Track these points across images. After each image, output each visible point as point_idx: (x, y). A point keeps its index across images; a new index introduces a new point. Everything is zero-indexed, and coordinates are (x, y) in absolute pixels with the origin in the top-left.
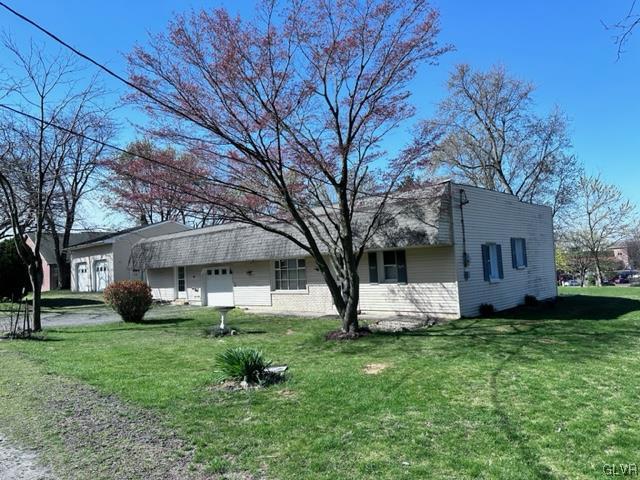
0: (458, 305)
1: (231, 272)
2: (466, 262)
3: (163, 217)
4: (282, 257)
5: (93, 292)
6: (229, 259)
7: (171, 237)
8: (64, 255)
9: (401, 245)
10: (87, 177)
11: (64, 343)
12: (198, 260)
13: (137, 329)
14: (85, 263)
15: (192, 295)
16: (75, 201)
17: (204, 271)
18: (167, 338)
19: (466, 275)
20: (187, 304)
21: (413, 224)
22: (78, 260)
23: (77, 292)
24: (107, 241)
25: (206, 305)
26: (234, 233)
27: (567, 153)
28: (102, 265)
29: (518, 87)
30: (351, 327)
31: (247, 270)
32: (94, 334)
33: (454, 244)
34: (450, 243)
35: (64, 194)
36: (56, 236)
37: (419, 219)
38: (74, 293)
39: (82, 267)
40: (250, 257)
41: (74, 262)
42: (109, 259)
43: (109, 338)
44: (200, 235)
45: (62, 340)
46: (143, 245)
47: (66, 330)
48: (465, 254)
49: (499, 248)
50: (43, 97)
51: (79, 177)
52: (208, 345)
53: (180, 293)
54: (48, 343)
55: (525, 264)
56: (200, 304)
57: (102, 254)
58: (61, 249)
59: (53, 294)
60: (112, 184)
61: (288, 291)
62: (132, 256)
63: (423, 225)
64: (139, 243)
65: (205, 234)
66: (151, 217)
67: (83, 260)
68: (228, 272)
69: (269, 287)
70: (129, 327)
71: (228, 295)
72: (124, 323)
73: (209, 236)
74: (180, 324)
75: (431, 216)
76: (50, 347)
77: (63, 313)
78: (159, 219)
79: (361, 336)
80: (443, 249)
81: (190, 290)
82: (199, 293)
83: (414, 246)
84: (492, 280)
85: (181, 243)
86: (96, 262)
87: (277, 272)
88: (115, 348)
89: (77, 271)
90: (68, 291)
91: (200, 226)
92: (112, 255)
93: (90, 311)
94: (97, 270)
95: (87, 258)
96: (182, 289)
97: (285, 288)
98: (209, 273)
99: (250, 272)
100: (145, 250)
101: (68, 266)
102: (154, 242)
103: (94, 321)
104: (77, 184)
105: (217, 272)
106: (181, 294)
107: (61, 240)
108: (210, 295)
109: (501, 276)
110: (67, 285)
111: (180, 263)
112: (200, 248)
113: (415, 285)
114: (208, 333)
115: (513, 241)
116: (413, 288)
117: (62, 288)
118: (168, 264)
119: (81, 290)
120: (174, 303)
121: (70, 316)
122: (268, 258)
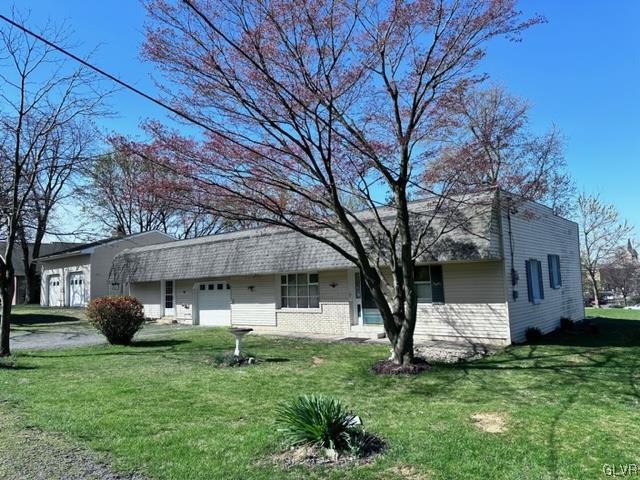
0: (508, 329)
1: (228, 287)
2: (514, 280)
3: (142, 227)
4: (293, 270)
5: (67, 307)
6: (229, 272)
7: (158, 247)
8: (34, 266)
9: (443, 258)
10: (62, 182)
11: (39, 373)
12: (192, 274)
13: (128, 353)
14: (58, 275)
15: (181, 313)
16: (48, 209)
17: (197, 286)
18: (169, 367)
19: (515, 295)
20: (175, 322)
21: (457, 236)
22: (50, 272)
23: (48, 307)
24: (84, 252)
25: (198, 324)
26: (234, 244)
27: (561, 172)
28: (77, 277)
29: (514, 104)
30: (406, 357)
31: (250, 285)
32: (75, 359)
33: (503, 259)
34: (500, 258)
35: (36, 199)
36: (25, 245)
37: (465, 229)
38: (43, 308)
39: (54, 280)
40: (254, 270)
41: (45, 274)
42: (86, 271)
43: (96, 364)
44: (194, 245)
45: (37, 367)
46: (126, 255)
47: (39, 354)
48: (513, 270)
49: (539, 264)
50: (24, 77)
51: (53, 182)
52: (227, 378)
53: (167, 309)
54: (20, 372)
55: (560, 283)
56: (190, 322)
57: (77, 265)
58: (31, 259)
59: (20, 308)
60: (87, 191)
61: (297, 309)
62: (113, 268)
63: (471, 236)
64: (122, 253)
65: (201, 245)
66: (129, 227)
67: (55, 271)
68: (225, 287)
69: (274, 305)
70: (116, 351)
71: (225, 313)
72: (110, 346)
73: (204, 247)
74: (178, 347)
75: (479, 226)
76: (24, 378)
77: (33, 332)
78: (138, 230)
79: (421, 370)
80: (493, 265)
81: (179, 307)
82: (190, 311)
83: (459, 260)
84: (536, 300)
85: (170, 255)
86: (71, 274)
87: (282, 287)
88: (109, 381)
89: (48, 284)
90: (36, 306)
91: (183, 238)
92: (89, 267)
93: (64, 330)
94: (71, 283)
95: (60, 270)
96: (169, 305)
97: (292, 306)
98: (203, 288)
99: (251, 288)
100: (129, 261)
101: (38, 279)
102: (139, 253)
103: (72, 342)
104: (51, 190)
105: (211, 287)
106: (169, 311)
107: (31, 250)
108: (201, 312)
109: (542, 297)
110: (35, 299)
111: (169, 276)
112: (194, 260)
113: (455, 306)
114: (220, 360)
115: (550, 257)
116: (452, 309)
117: (31, 302)
118: (156, 277)
119: (51, 304)
120: (160, 322)
121: (42, 336)
122: (277, 271)
